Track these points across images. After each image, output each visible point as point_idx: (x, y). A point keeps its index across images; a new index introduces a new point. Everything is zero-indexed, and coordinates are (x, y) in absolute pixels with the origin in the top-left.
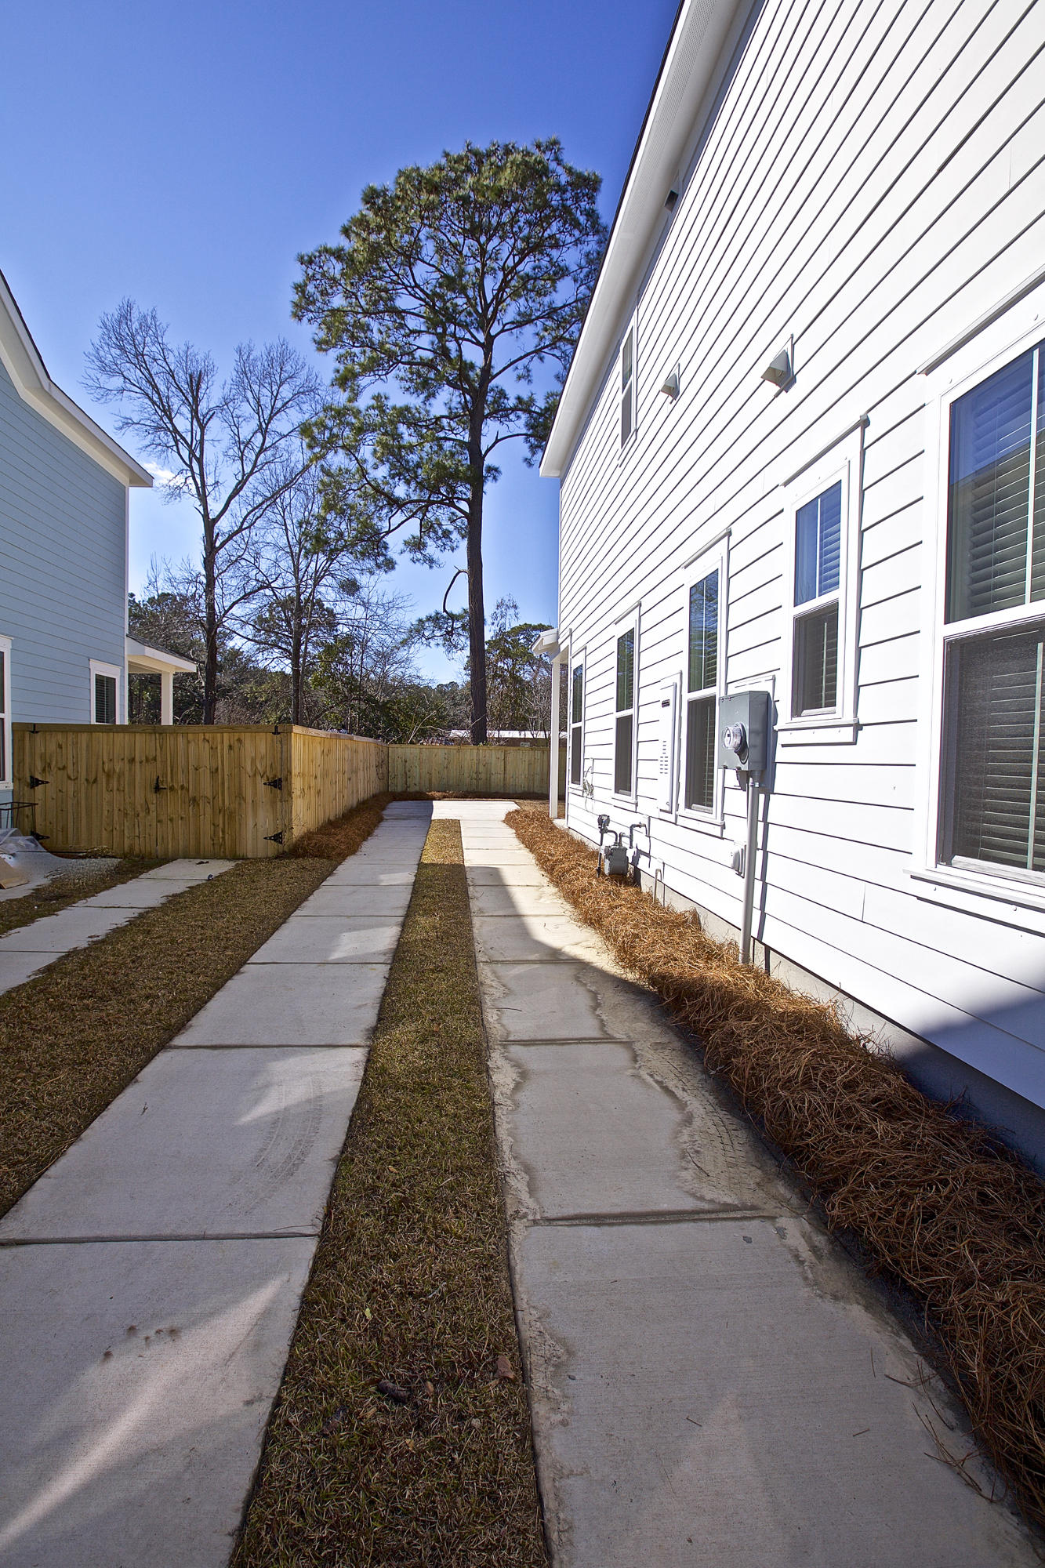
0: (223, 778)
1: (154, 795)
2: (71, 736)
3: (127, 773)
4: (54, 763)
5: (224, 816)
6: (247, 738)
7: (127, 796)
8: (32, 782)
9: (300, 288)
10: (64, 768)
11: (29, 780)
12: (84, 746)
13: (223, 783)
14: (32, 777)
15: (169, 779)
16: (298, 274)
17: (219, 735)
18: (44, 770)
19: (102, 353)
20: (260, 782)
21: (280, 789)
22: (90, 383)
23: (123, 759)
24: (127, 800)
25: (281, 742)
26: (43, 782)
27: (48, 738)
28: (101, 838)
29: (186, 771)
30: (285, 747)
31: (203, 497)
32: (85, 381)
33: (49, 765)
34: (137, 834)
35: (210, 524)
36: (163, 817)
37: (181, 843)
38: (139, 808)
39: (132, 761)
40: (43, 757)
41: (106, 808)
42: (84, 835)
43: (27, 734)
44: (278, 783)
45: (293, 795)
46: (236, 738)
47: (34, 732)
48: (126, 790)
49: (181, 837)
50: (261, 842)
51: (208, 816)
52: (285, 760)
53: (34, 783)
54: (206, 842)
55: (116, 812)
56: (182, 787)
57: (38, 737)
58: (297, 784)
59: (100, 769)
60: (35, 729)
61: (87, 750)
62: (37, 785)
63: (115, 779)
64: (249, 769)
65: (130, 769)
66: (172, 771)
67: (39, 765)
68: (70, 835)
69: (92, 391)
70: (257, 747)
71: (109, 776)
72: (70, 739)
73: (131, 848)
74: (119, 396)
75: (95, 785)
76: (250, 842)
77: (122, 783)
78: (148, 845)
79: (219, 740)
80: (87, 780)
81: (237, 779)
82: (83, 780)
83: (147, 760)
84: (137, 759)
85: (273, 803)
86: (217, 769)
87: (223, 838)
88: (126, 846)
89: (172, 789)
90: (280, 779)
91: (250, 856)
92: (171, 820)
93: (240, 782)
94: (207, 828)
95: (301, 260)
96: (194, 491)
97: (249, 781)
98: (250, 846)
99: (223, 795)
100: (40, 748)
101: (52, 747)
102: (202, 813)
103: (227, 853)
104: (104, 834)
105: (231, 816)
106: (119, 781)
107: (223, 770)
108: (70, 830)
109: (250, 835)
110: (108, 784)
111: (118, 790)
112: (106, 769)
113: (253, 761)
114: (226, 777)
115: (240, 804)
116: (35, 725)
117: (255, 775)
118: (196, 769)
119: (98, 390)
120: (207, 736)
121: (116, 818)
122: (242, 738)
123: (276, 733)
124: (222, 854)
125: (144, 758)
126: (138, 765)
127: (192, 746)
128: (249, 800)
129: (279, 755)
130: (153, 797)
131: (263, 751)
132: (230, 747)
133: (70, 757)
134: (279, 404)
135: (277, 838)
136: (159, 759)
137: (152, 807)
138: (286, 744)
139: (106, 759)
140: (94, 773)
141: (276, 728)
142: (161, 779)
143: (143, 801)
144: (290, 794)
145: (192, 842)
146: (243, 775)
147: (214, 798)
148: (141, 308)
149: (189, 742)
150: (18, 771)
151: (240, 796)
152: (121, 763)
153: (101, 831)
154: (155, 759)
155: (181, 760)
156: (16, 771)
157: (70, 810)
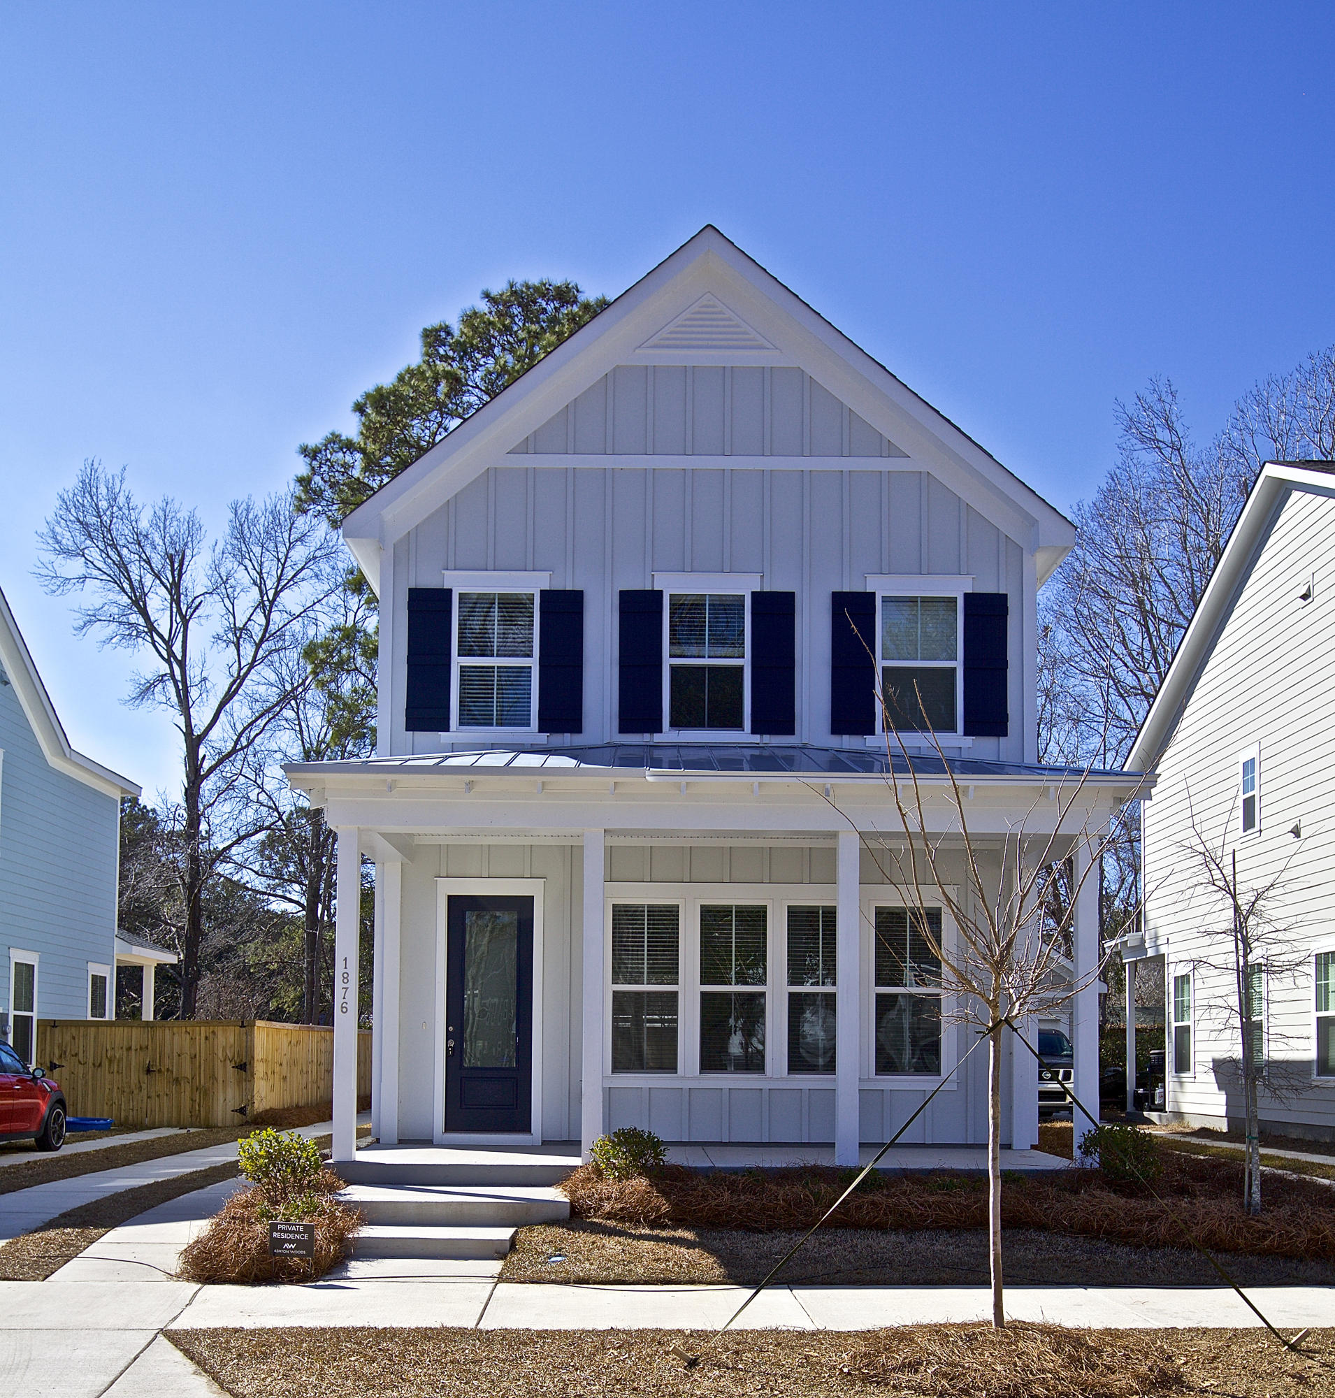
0: (200, 1063)
1: (145, 1077)
2: (82, 1029)
3: (125, 1060)
4: (68, 1051)
5: (200, 1093)
6: (219, 1031)
7: (124, 1076)
8: (51, 1066)
9: (304, 482)
10: (76, 1055)
11: (49, 1065)
12: (92, 1036)
13: (200, 1066)
14: (51, 1062)
15: (158, 1064)
16: (301, 467)
17: (198, 1028)
18: (61, 1057)
19: (58, 529)
20: (229, 1066)
21: (245, 1071)
22: (44, 572)
23: (122, 1048)
24: (124, 1080)
25: (246, 1033)
26: (59, 1066)
27: (65, 1030)
28: (103, 1111)
29: (171, 1057)
30: (249, 1037)
31: (185, 705)
32: (37, 571)
33: (65, 1052)
34: (131, 1107)
35: (193, 742)
36: (153, 1094)
37: (165, 1116)
38: (133, 1086)
39: (129, 1049)
40: (60, 1046)
41: (107, 1086)
42: (90, 1108)
43: (49, 1028)
44: (244, 1067)
45: (255, 1076)
46: (211, 1030)
47: (54, 1026)
48: (124, 1072)
49: (166, 1110)
50: (229, 1114)
51: (188, 1093)
52: (249, 1049)
53: (53, 1066)
54: (186, 1113)
55: (115, 1090)
56: (168, 1070)
57: (57, 1030)
58: (259, 1069)
59: (104, 1055)
60: (54, 1024)
61: (95, 1041)
62: (55, 1068)
63: (116, 1064)
64: (220, 1055)
65: (128, 1055)
66: (160, 1057)
67: (57, 1052)
68: (79, 1109)
69: (46, 583)
70: (227, 1038)
71: (110, 1061)
72: (81, 1032)
73: (127, 1118)
74: (79, 586)
75: (99, 1069)
76: (220, 1113)
77: (121, 1066)
78: (139, 1116)
79: (198, 1032)
80: (94, 1064)
81: (211, 1065)
82: (91, 1064)
83: (141, 1048)
84: (133, 1048)
85: (239, 1082)
86: (195, 1056)
87: (199, 1111)
88: (122, 1116)
89: (160, 1071)
90: (245, 1064)
91: (220, 1125)
92: (158, 1096)
93: (213, 1069)
94: (186, 1104)
95: (304, 451)
96: (174, 699)
97: (220, 1065)
98: (220, 1118)
99: (200, 1073)
100: (58, 1039)
101: (68, 1038)
102: (183, 1090)
103: (202, 1122)
104: (106, 1108)
105: (206, 1093)
106: (118, 1065)
107: (200, 1056)
108: (79, 1106)
109: (220, 1108)
110: (110, 1068)
111: (118, 1072)
112: (109, 1056)
113: (224, 1049)
114: (202, 1061)
115: (213, 1083)
116: (55, 1021)
117: (225, 1060)
118: (179, 1055)
119: (53, 581)
120: (188, 1029)
121: (115, 1095)
122: (216, 1031)
123: (243, 1026)
124: (198, 1124)
125: (138, 1047)
126: (133, 1052)
127: (176, 1037)
128: (220, 1080)
129: (245, 1044)
130: (144, 1078)
131: (232, 1040)
132: (206, 1038)
133: (81, 1047)
134: (289, 573)
135: (242, 1111)
136: (150, 1047)
137: (144, 1086)
138: (250, 1034)
139: (108, 1048)
140: (99, 1059)
141: (243, 1022)
142: (151, 1063)
143: (137, 1081)
144: (252, 1075)
145: (174, 1115)
146: (216, 1060)
147: (193, 1078)
148: (108, 469)
149: (174, 1034)
150: (41, 1057)
151: (213, 1077)
152: (120, 1051)
153: (103, 1106)
154: (147, 1048)
155: (167, 1050)
156: (39, 1057)
157: (80, 1089)
